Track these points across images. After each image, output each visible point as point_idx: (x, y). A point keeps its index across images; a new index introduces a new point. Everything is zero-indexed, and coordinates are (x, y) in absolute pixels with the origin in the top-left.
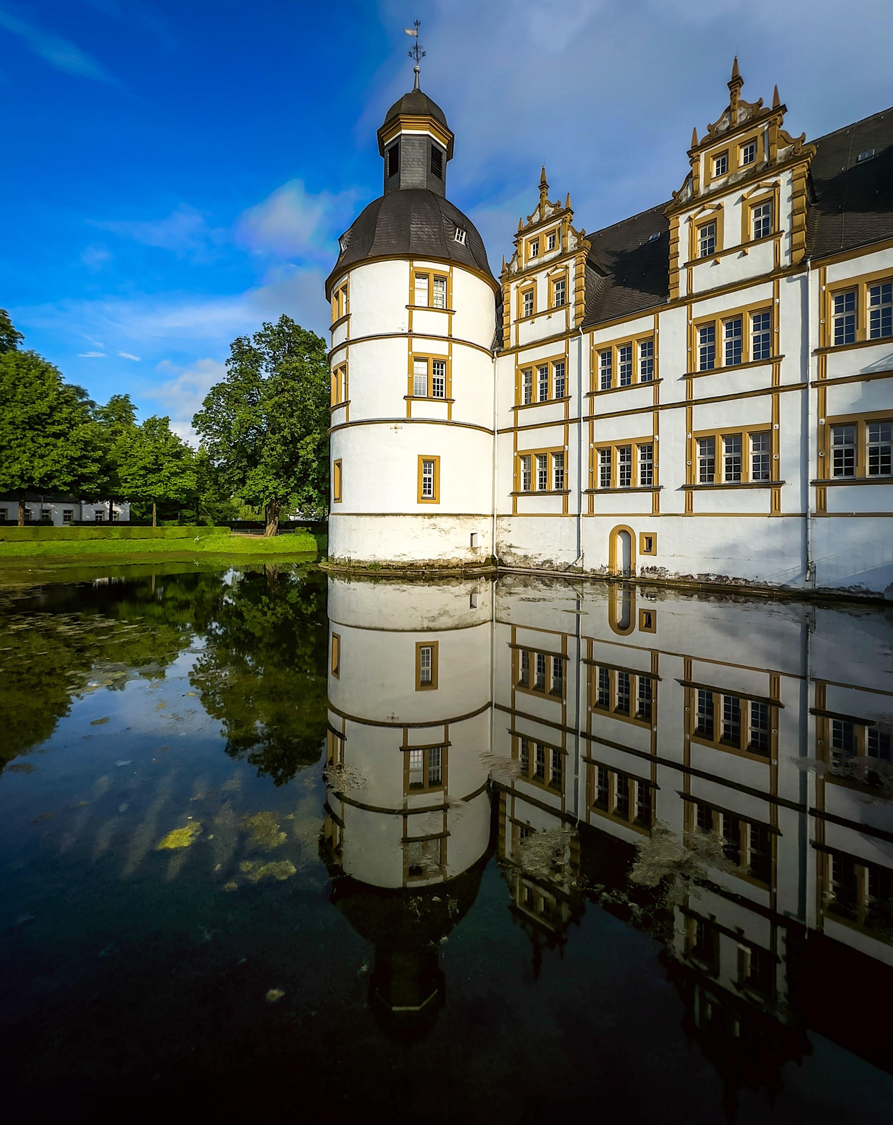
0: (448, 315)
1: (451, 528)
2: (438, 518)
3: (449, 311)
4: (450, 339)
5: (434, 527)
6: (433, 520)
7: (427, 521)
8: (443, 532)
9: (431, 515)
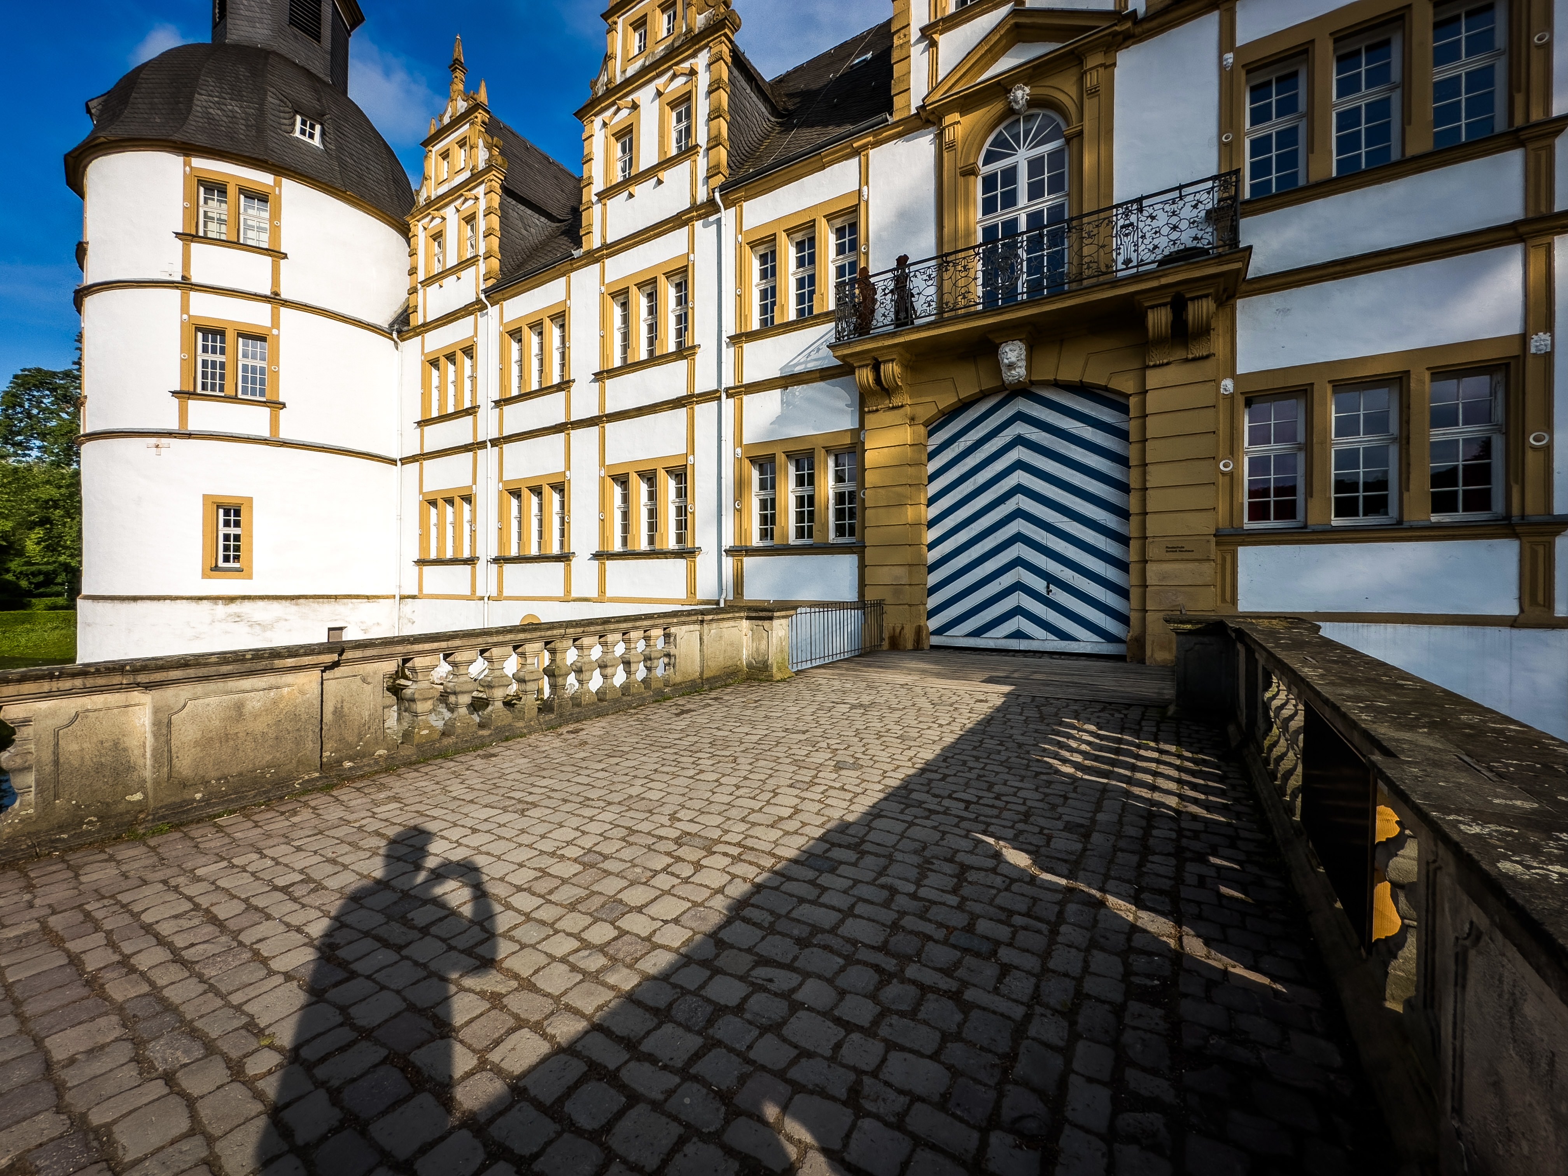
0: (270, 259)
1: (278, 620)
2: (247, 604)
3: (276, 254)
4: (275, 299)
5: (238, 618)
6: (234, 608)
7: (221, 609)
8: (258, 627)
9: (232, 599)
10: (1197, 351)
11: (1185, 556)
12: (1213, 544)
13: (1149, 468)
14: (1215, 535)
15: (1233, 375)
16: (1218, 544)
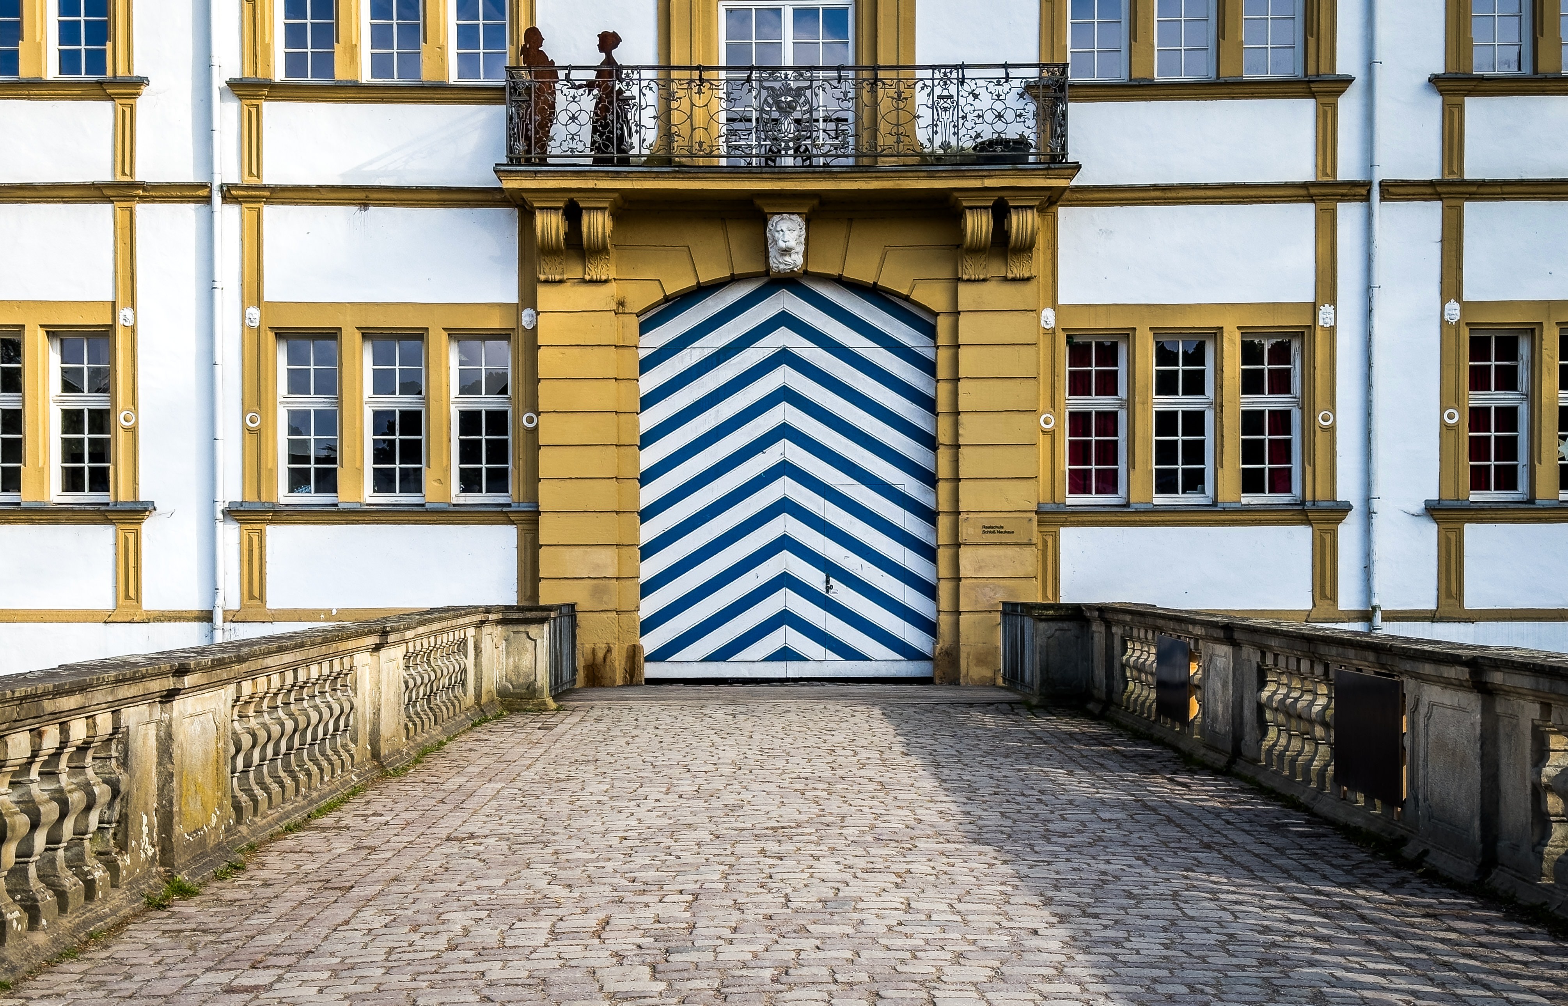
10: (1017, 270)
11: (1005, 538)
12: (1035, 523)
13: (963, 418)
14: (1036, 512)
15: (1054, 305)
16: (1040, 523)
